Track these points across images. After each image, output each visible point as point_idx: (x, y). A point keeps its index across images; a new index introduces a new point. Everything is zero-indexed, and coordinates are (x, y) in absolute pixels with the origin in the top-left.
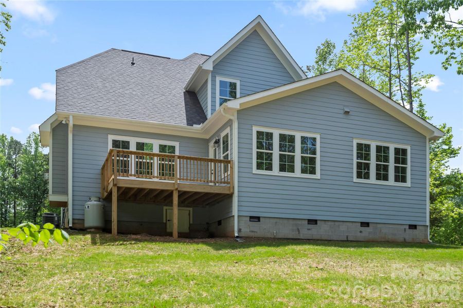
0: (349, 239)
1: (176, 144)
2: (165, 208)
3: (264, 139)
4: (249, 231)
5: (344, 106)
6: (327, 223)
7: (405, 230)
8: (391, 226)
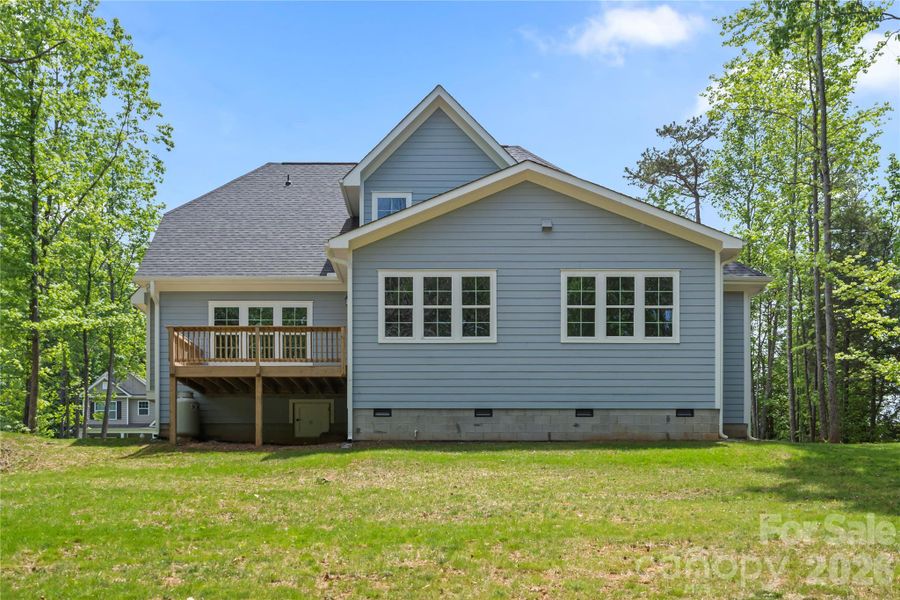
0: (552, 439)
1: (308, 305)
2: (291, 401)
3: (398, 290)
4: (372, 431)
5: (543, 218)
6: (510, 413)
7: (668, 419)
8: (638, 413)
